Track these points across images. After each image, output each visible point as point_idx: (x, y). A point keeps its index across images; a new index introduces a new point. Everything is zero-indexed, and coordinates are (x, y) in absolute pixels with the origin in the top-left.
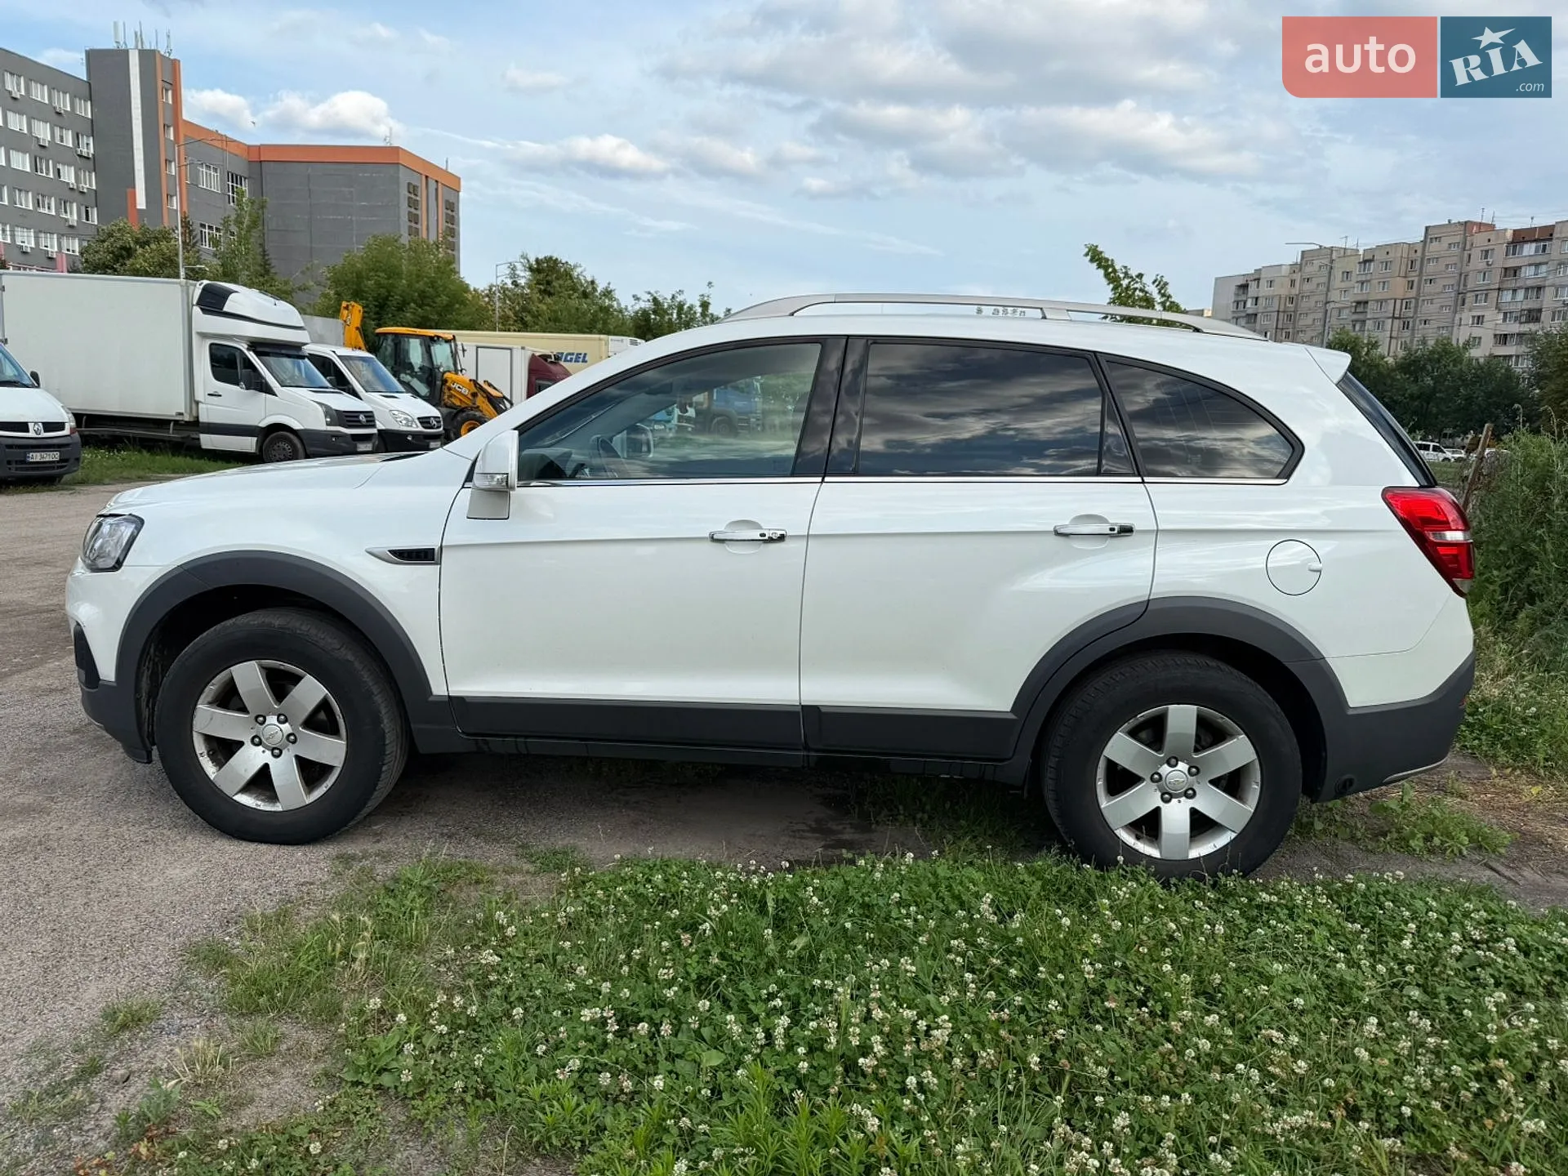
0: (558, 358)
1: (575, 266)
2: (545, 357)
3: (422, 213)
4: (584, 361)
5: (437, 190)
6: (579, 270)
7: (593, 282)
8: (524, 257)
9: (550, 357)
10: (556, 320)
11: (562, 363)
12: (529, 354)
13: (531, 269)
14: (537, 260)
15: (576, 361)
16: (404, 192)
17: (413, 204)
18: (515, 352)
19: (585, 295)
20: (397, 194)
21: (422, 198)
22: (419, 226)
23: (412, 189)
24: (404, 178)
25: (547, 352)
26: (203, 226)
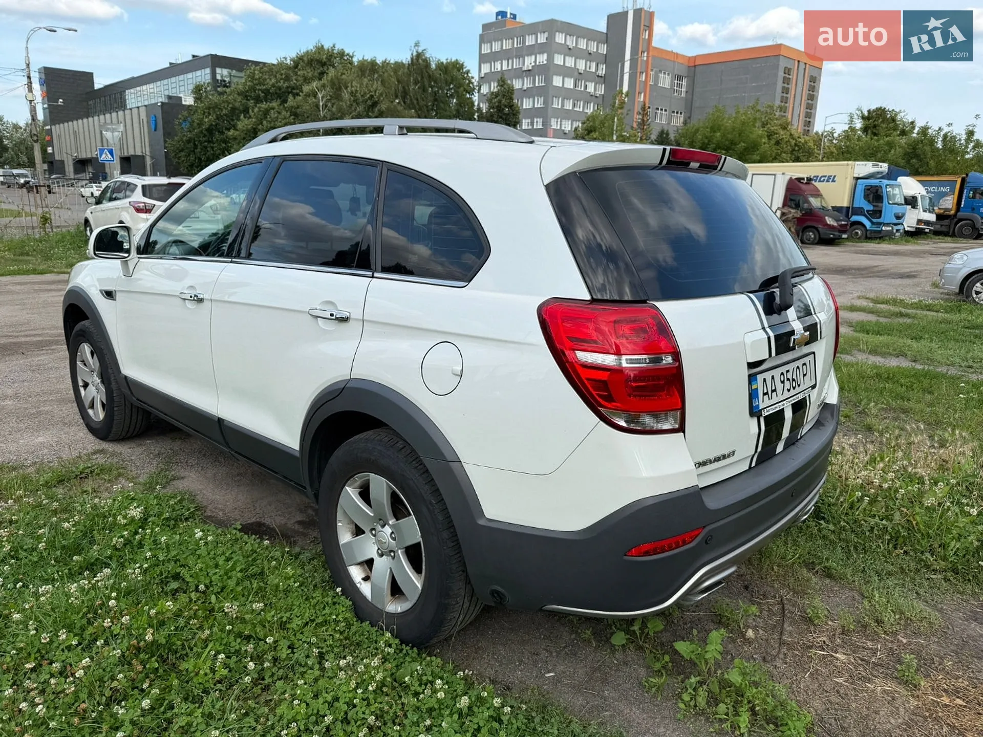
0: (809, 179)
1: (900, 112)
2: (799, 180)
3: (792, 87)
4: (833, 181)
5: (805, 69)
6: (902, 114)
7: (912, 123)
8: (859, 109)
9: (803, 179)
10: (849, 152)
11: (813, 182)
12: (788, 178)
13: (863, 117)
14: (869, 111)
15: (828, 181)
16: (781, 74)
17: (786, 81)
18: (777, 176)
19: (903, 133)
20: (776, 75)
21: (793, 77)
22: (788, 96)
23: (788, 71)
24: (783, 63)
25: (801, 176)
26: (658, 109)
